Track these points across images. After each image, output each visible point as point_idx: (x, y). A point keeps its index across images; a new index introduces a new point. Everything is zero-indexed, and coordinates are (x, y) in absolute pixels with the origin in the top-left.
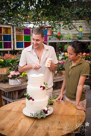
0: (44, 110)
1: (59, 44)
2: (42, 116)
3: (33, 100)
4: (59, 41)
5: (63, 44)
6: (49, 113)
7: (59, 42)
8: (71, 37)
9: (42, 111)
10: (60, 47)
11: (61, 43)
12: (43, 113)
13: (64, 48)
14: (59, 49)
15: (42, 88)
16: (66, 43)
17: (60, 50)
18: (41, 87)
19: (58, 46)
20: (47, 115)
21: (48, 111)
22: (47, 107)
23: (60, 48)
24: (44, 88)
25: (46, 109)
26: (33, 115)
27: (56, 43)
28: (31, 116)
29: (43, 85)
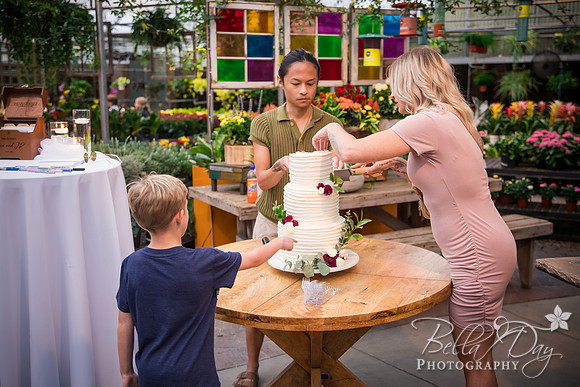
0: (326, 257)
1: (479, 70)
2: (316, 271)
3: (296, 224)
4: (480, 61)
5: (495, 71)
6: (341, 265)
7: (481, 65)
8: (531, 43)
9: (320, 257)
10: (482, 83)
11: (489, 66)
12: (323, 265)
13: (499, 88)
14: (478, 89)
15: (322, 190)
16: (509, 67)
17: (484, 93)
18: (321, 185)
19: (476, 80)
20: (333, 270)
21: (338, 260)
22: (337, 248)
23: (483, 89)
24: (328, 190)
25: (332, 254)
26: (293, 267)
27: (467, 66)
28: (288, 269)
29: (328, 183)
